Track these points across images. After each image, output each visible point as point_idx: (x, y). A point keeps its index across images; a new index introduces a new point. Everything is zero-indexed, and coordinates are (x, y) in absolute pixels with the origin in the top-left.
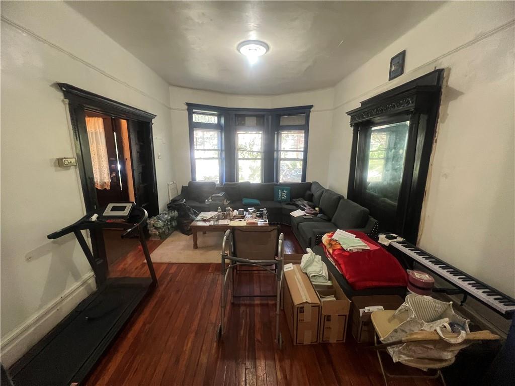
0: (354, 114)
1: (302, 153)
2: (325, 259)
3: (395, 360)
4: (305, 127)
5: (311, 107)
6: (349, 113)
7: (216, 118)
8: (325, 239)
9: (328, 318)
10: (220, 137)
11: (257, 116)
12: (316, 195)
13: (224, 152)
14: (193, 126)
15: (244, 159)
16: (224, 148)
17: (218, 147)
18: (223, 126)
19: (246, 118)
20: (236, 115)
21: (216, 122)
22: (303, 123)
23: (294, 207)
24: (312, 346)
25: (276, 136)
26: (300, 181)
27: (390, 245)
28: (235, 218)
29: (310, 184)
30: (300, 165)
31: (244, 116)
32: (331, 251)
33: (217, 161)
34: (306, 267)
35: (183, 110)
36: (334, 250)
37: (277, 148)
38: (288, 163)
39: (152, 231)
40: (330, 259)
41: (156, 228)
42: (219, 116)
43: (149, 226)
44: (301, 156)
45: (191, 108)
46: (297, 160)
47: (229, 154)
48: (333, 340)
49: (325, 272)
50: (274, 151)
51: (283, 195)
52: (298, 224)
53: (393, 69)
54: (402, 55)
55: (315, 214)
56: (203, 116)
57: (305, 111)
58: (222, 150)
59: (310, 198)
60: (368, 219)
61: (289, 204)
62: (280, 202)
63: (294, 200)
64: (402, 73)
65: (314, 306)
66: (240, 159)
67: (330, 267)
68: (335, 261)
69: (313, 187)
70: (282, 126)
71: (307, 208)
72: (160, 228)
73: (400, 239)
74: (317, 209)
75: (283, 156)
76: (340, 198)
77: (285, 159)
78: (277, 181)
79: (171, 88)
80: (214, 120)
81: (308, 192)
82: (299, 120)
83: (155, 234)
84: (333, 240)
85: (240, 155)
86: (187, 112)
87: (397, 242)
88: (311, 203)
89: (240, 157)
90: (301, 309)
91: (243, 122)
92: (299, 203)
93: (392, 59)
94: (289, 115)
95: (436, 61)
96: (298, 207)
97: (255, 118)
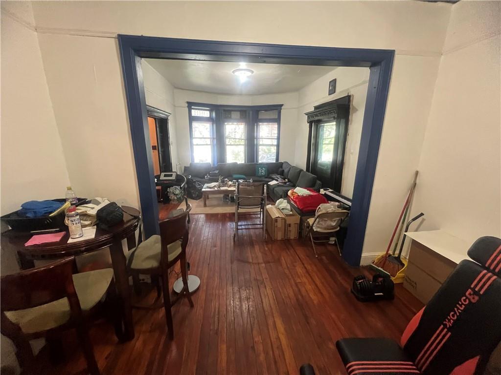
0: (309, 115)
1: (276, 140)
2: (289, 202)
3: (315, 230)
4: (278, 120)
5: (282, 105)
6: (306, 114)
7: (208, 112)
8: (289, 193)
9: (290, 225)
10: (211, 127)
11: (240, 111)
12: (286, 171)
13: (215, 140)
14: (192, 119)
15: (231, 145)
16: (215, 137)
17: (210, 136)
18: (215, 119)
19: (232, 112)
20: (224, 110)
21: (208, 116)
22: (277, 117)
23: (271, 180)
24: (282, 240)
25: (255, 127)
26: (274, 161)
27: (325, 194)
28: (230, 186)
29: (282, 163)
30: (274, 150)
31: (230, 111)
32: (292, 198)
33: (210, 147)
34: (278, 205)
35: (185, 107)
36: (294, 197)
37: (257, 136)
38: (264, 148)
39: (172, 197)
40: (292, 202)
41: (175, 194)
42: (211, 111)
43: (169, 194)
44: (275, 142)
45: (190, 105)
46: (272, 145)
47: (219, 141)
48: (292, 238)
49: (289, 207)
50: (254, 138)
51: (262, 172)
52: (273, 189)
53: (330, 88)
54: (335, 81)
55: (285, 183)
56: (199, 111)
57: (278, 108)
58: (213, 138)
59: (282, 174)
60: (316, 181)
61: (266, 178)
62: (261, 177)
63: (271, 175)
64: (335, 92)
65: (282, 219)
66: (228, 145)
67: (291, 205)
68: (294, 201)
69: (284, 166)
70: (261, 119)
71: (280, 180)
72: (177, 194)
73: (330, 190)
74: (286, 180)
75: (261, 143)
76: (301, 170)
77: (263, 145)
78: (257, 161)
79: (176, 90)
80: (206, 114)
81: (281, 169)
82: (273, 115)
83: (174, 199)
84: (294, 192)
85: (227, 141)
86: (187, 109)
87: (329, 192)
88: (282, 177)
89: (227, 143)
90: (276, 220)
91: (230, 116)
92: (274, 176)
93: (330, 82)
94: (266, 111)
95: (348, 89)
96: (273, 179)
97: (239, 113)
